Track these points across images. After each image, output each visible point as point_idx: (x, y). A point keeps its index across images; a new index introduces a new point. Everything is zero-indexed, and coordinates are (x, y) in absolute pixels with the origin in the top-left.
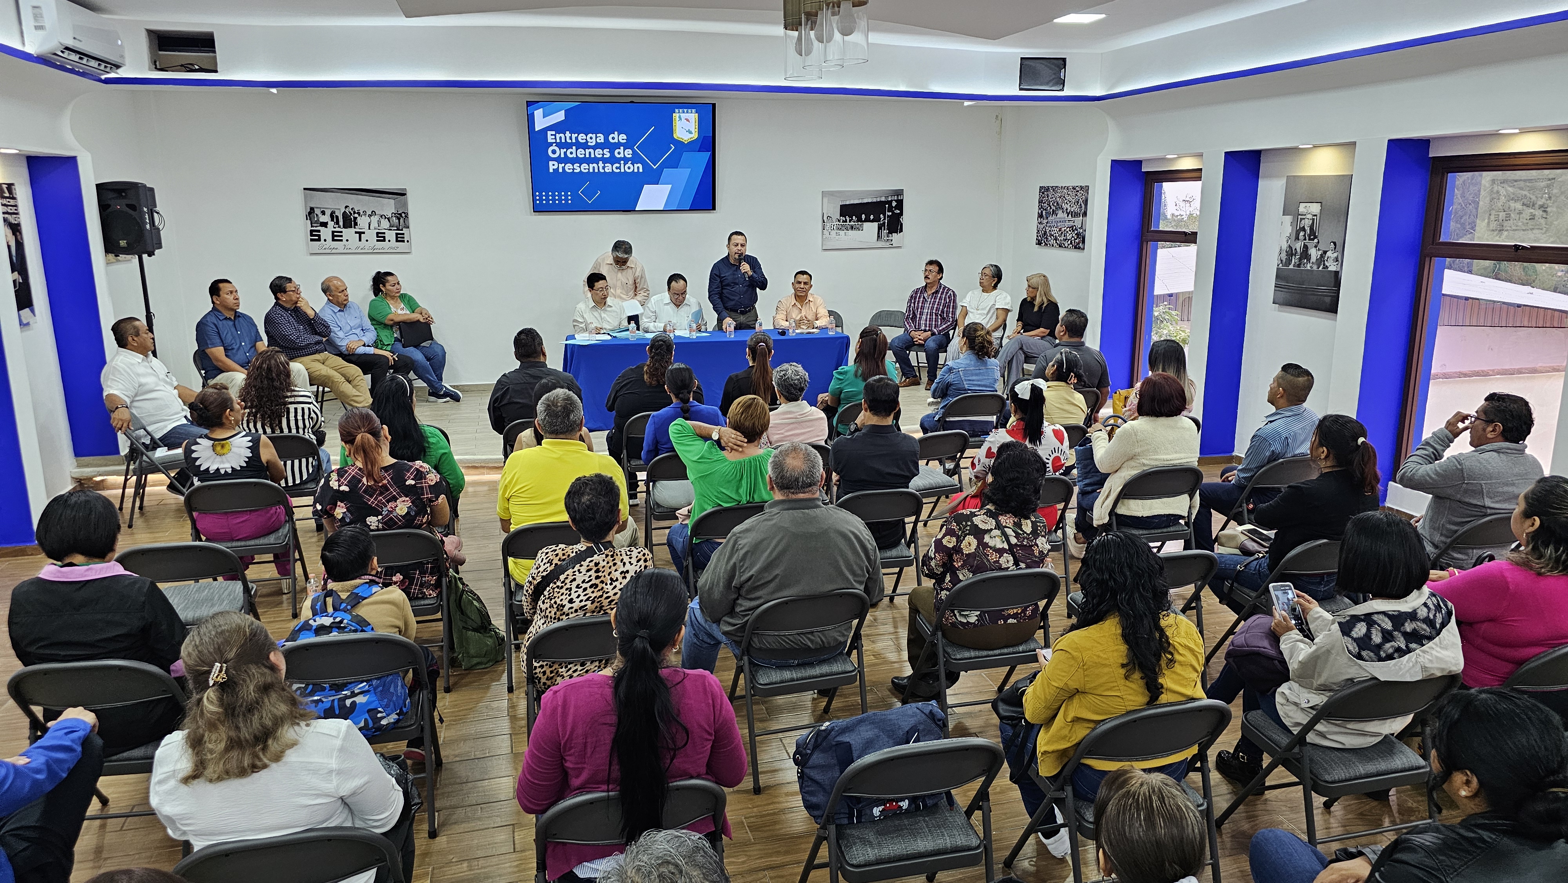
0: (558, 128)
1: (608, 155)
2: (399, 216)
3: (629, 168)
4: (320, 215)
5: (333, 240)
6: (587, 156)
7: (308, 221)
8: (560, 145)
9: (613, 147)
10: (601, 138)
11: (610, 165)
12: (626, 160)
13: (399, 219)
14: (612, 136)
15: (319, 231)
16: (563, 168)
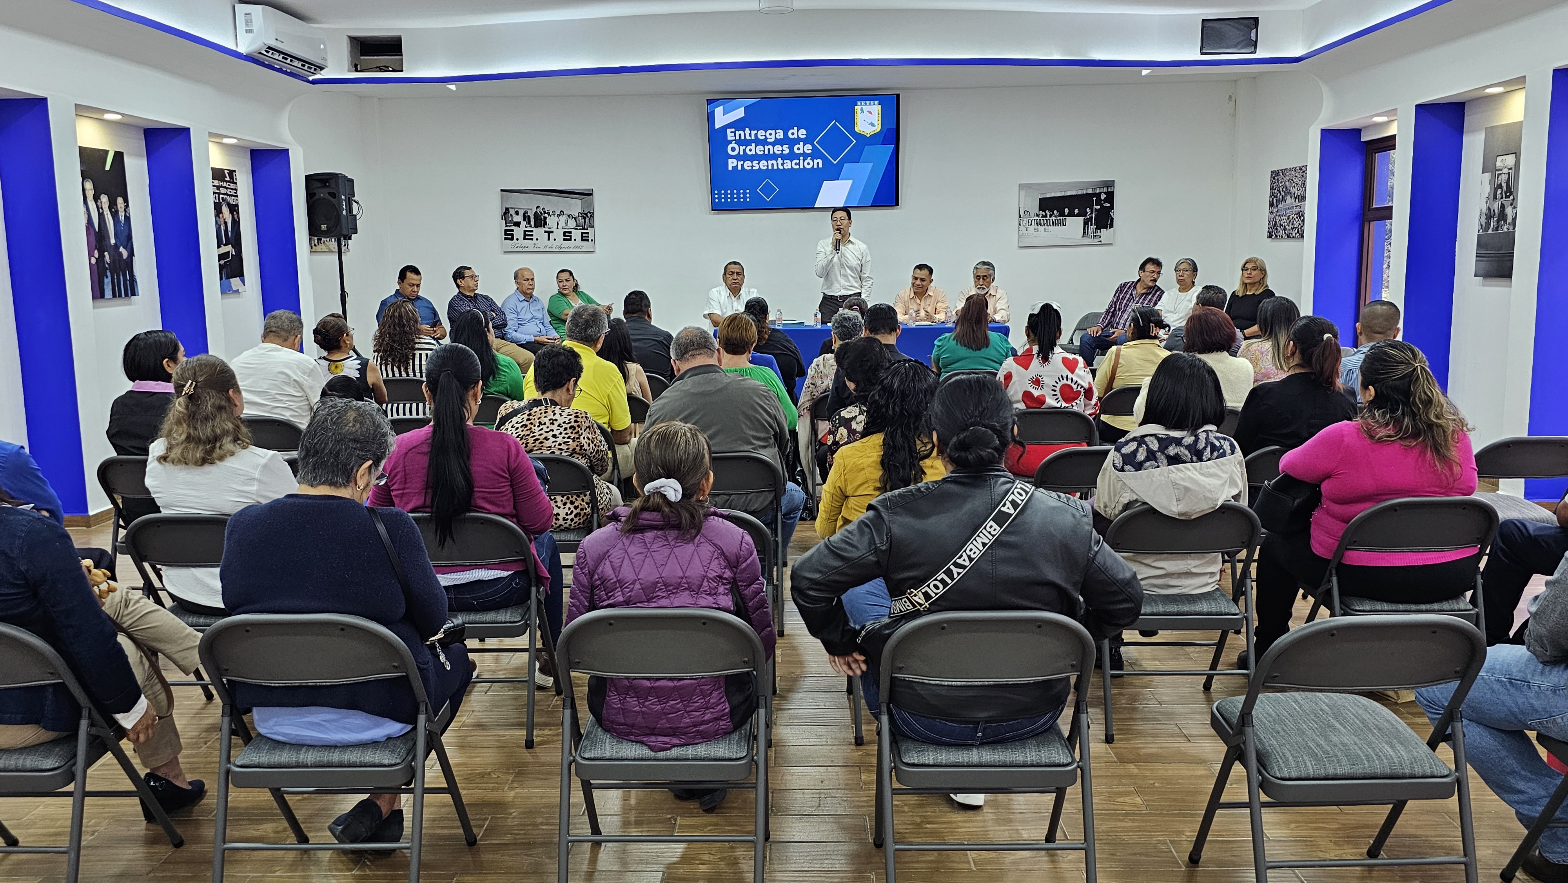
0: (737, 125)
1: (787, 151)
2: (584, 216)
3: (809, 164)
4: (514, 215)
5: (525, 239)
6: (766, 152)
7: (504, 222)
8: (740, 142)
9: (792, 143)
10: (780, 134)
11: (789, 162)
12: (805, 156)
13: (585, 219)
14: (791, 131)
15: (512, 230)
16: (742, 165)
